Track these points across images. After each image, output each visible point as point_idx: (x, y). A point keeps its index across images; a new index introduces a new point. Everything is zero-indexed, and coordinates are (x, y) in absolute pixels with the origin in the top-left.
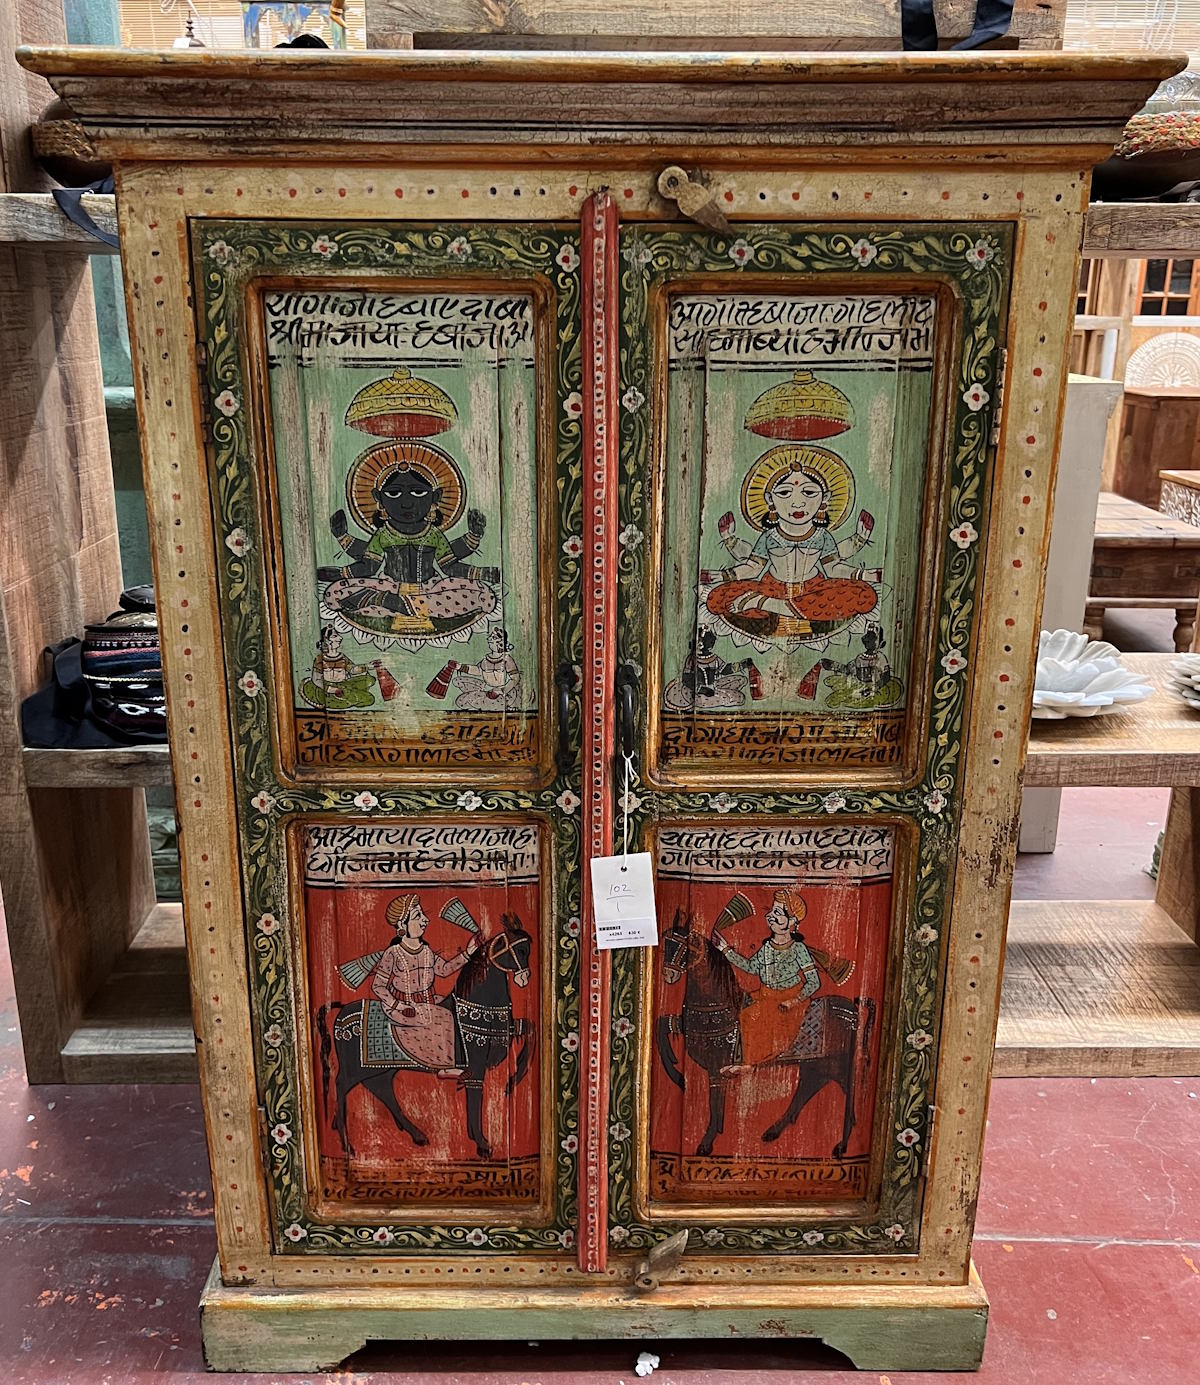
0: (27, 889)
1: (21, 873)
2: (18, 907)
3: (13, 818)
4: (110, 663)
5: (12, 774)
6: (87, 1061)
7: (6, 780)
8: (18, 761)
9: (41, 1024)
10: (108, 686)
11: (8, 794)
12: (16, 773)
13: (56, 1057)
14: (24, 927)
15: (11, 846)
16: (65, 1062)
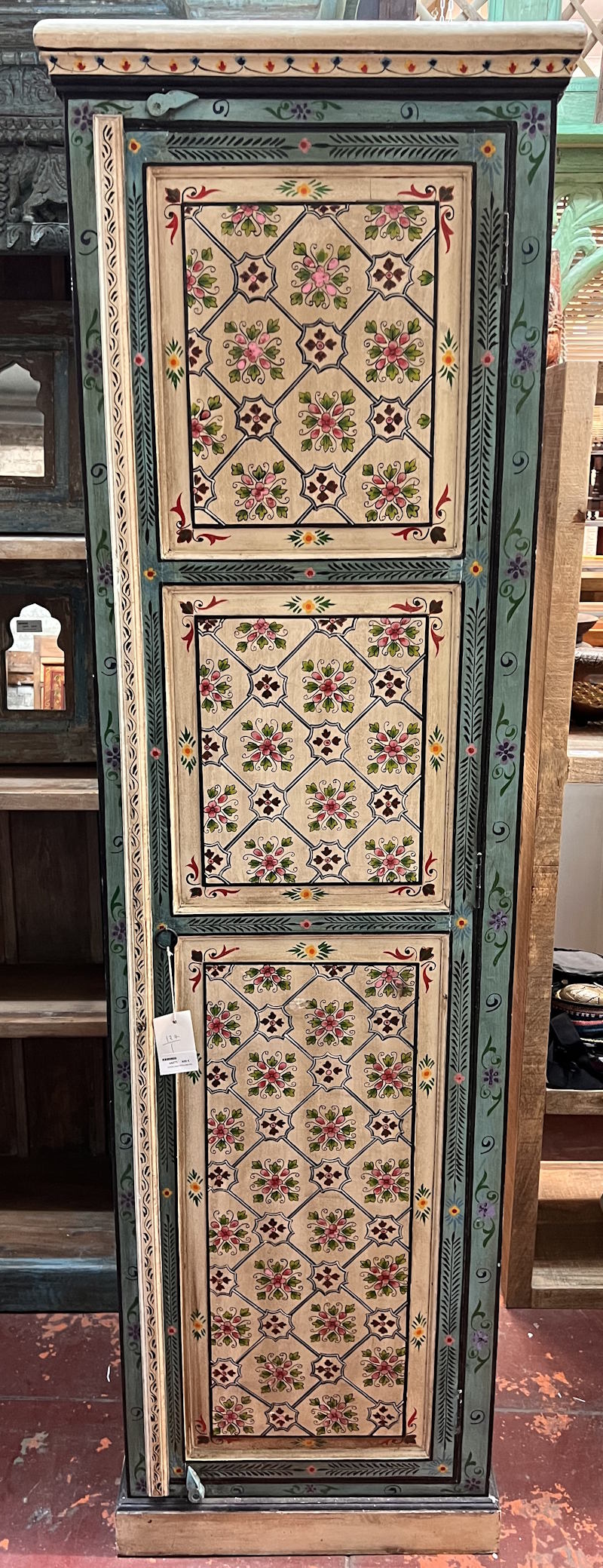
0: (531, 1179)
1: (530, 1169)
2: (524, 1191)
3: (532, 1133)
4: (594, 1030)
5: (536, 1106)
6: (548, 1294)
7: (532, 1110)
8: (542, 1098)
9: (522, 1269)
10: (593, 1045)
11: (532, 1118)
12: (539, 1105)
13: (528, 1290)
14: (525, 1204)
15: (527, 1152)
16: (534, 1293)
